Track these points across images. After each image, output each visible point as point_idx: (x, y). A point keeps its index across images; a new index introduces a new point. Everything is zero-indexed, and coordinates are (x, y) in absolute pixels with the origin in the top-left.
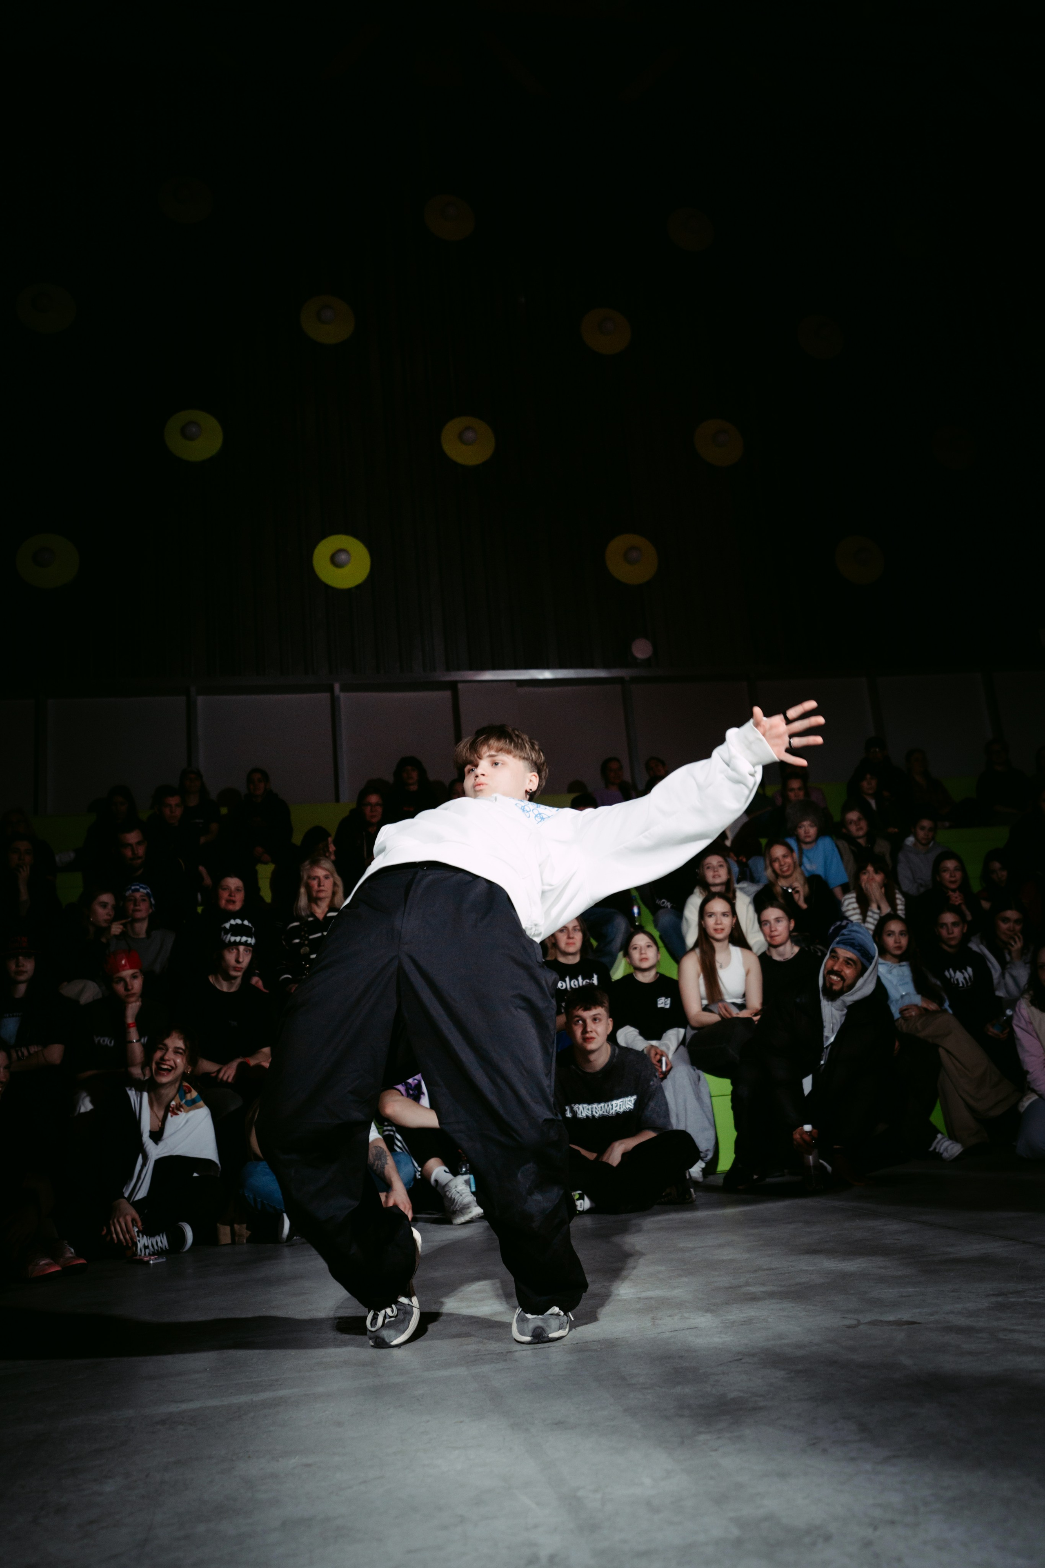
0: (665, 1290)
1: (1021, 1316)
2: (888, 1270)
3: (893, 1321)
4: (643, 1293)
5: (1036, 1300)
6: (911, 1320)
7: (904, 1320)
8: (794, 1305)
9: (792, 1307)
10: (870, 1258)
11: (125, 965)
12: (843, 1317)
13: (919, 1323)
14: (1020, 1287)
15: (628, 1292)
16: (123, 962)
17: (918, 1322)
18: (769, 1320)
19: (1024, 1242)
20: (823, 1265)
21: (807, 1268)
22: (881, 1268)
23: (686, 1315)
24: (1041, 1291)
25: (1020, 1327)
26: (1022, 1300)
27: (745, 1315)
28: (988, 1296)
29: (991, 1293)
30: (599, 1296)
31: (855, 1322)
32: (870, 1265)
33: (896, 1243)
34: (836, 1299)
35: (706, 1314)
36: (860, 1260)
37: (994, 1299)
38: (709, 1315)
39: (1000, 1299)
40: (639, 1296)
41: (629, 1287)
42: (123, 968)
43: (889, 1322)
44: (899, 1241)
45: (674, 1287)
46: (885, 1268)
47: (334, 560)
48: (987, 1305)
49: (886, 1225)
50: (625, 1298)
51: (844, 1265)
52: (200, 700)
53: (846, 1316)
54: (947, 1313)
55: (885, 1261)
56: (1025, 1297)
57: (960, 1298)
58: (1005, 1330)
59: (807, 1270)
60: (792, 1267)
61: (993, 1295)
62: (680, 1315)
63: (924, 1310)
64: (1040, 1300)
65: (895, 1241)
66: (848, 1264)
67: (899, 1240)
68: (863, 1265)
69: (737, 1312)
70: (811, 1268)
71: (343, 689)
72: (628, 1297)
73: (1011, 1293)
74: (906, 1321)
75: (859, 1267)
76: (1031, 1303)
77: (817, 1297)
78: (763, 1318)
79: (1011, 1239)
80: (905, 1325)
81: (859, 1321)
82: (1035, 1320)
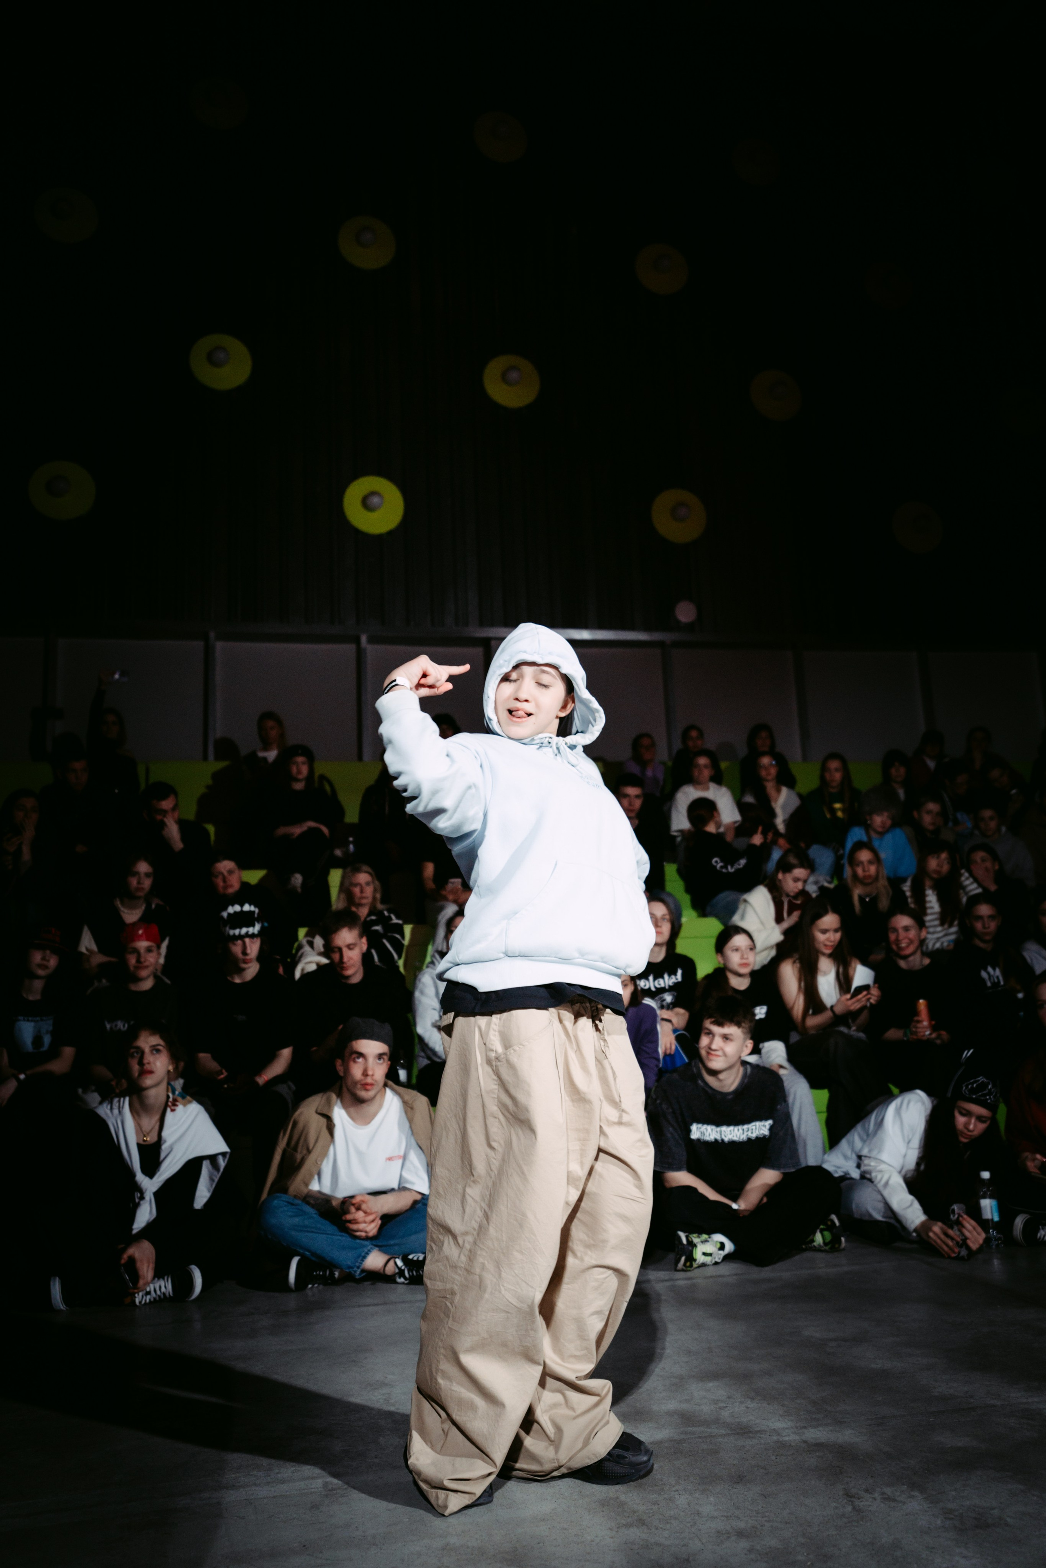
4: (805, 1431)
11: (141, 936)
16: (140, 932)
23: (888, 1491)
30: (751, 1432)
40: (804, 1438)
41: (781, 1416)
42: (139, 938)
45: (841, 1423)
47: (366, 503)
52: (219, 646)
62: (878, 1489)
71: (372, 640)
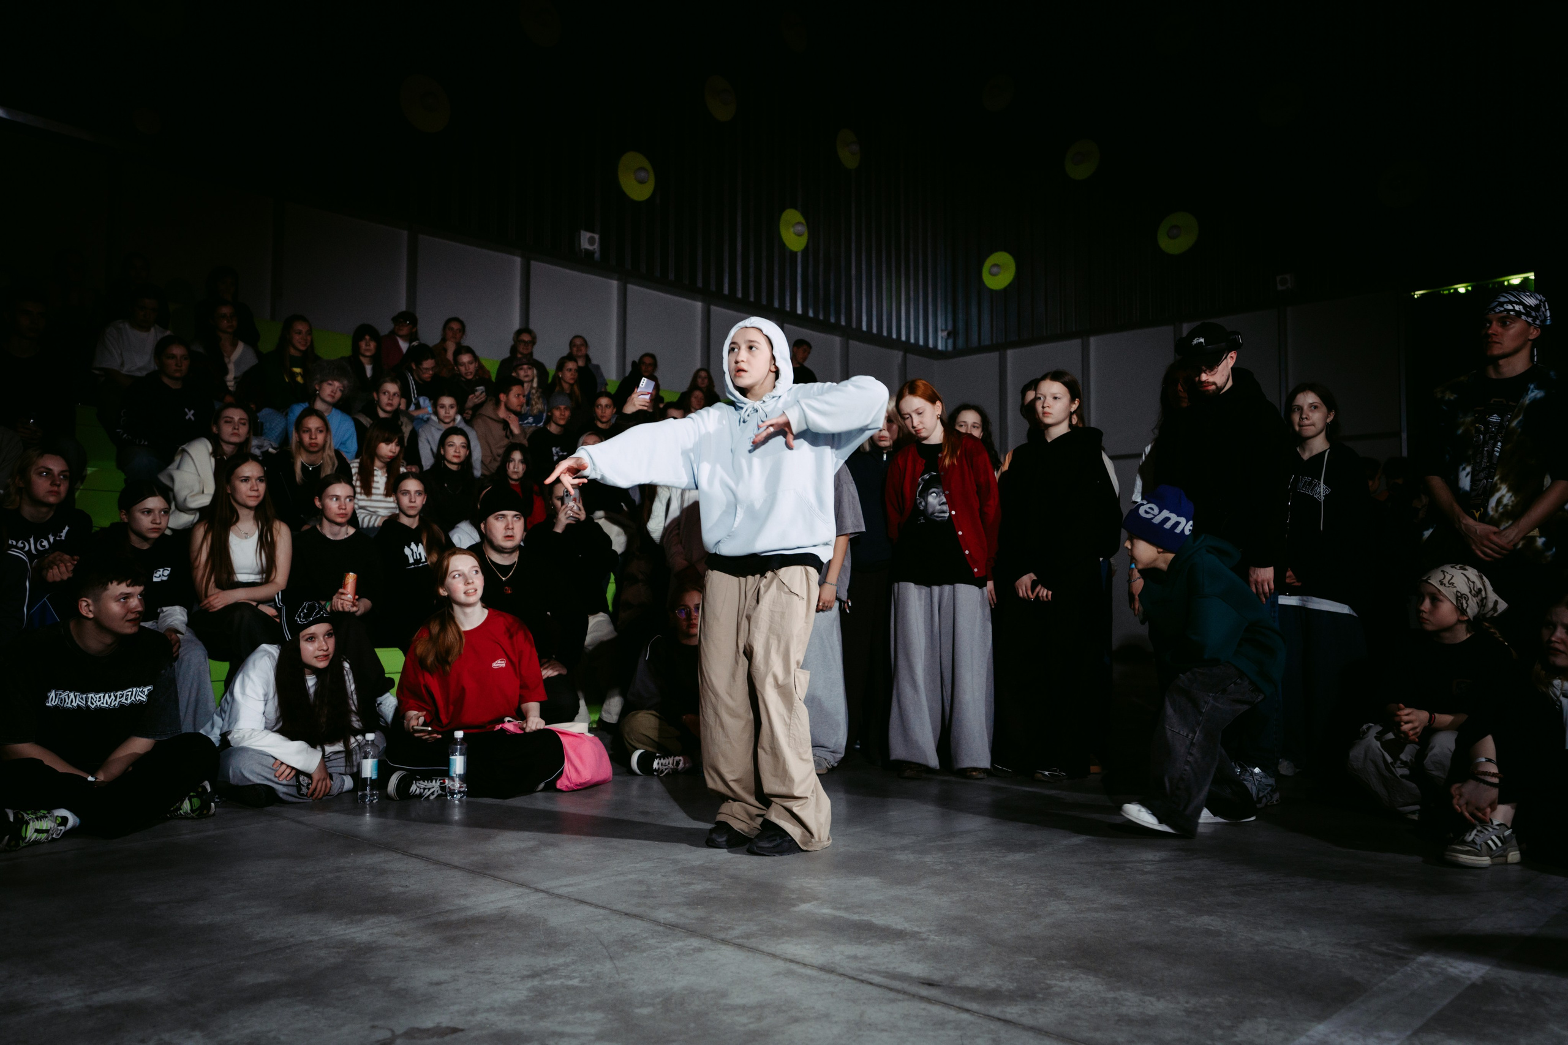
0: (126, 988)
1: (564, 1009)
2: (407, 938)
3: (434, 1028)
5: (570, 983)
6: (452, 1025)
7: (444, 1025)
8: (306, 1007)
9: (306, 1011)
10: (381, 918)
12: (373, 1027)
13: (462, 1030)
14: (552, 962)
15: (71, 994)
17: (460, 1027)
18: (282, 1038)
19: (537, 890)
20: (329, 932)
21: (311, 938)
22: (397, 935)
24: (573, 967)
25: (568, 1029)
26: (557, 982)
27: (247, 1031)
28: (524, 978)
29: (525, 973)
31: (388, 1034)
32: (384, 929)
33: (404, 893)
34: (357, 993)
35: (193, 1034)
36: (370, 921)
37: (530, 984)
38: (198, 1034)
39: (536, 982)
43: (428, 1030)
44: (408, 889)
46: (402, 934)
48: (525, 993)
49: (386, 862)
50: (68, 1007)
51: (353, 930)
53: (376, 1023)
54: (488, 1011)
55: (398, 923)
56: (561, 978)
57: (496, 984)
58: (554, 1034)
59: (311, 941)
60: (292, 937)
61: (528, 977)
63: (462, 1007)
64: (575, 982)
65: (402, 889)
66: (359, 929)
67: (407, 886)
68: (375, 931)
69: (236, 1025)
70: (316, 938)
72: (73, 1006)
73: (545, 972)
74: (448, 1028)
75: (372, 934)
76: (568, 988)
77: (333, 991)
78: (272, 1034)
79: (521, 885)
80: (447, 1034)
81: (392, 1031)
82: (578, 1015)
